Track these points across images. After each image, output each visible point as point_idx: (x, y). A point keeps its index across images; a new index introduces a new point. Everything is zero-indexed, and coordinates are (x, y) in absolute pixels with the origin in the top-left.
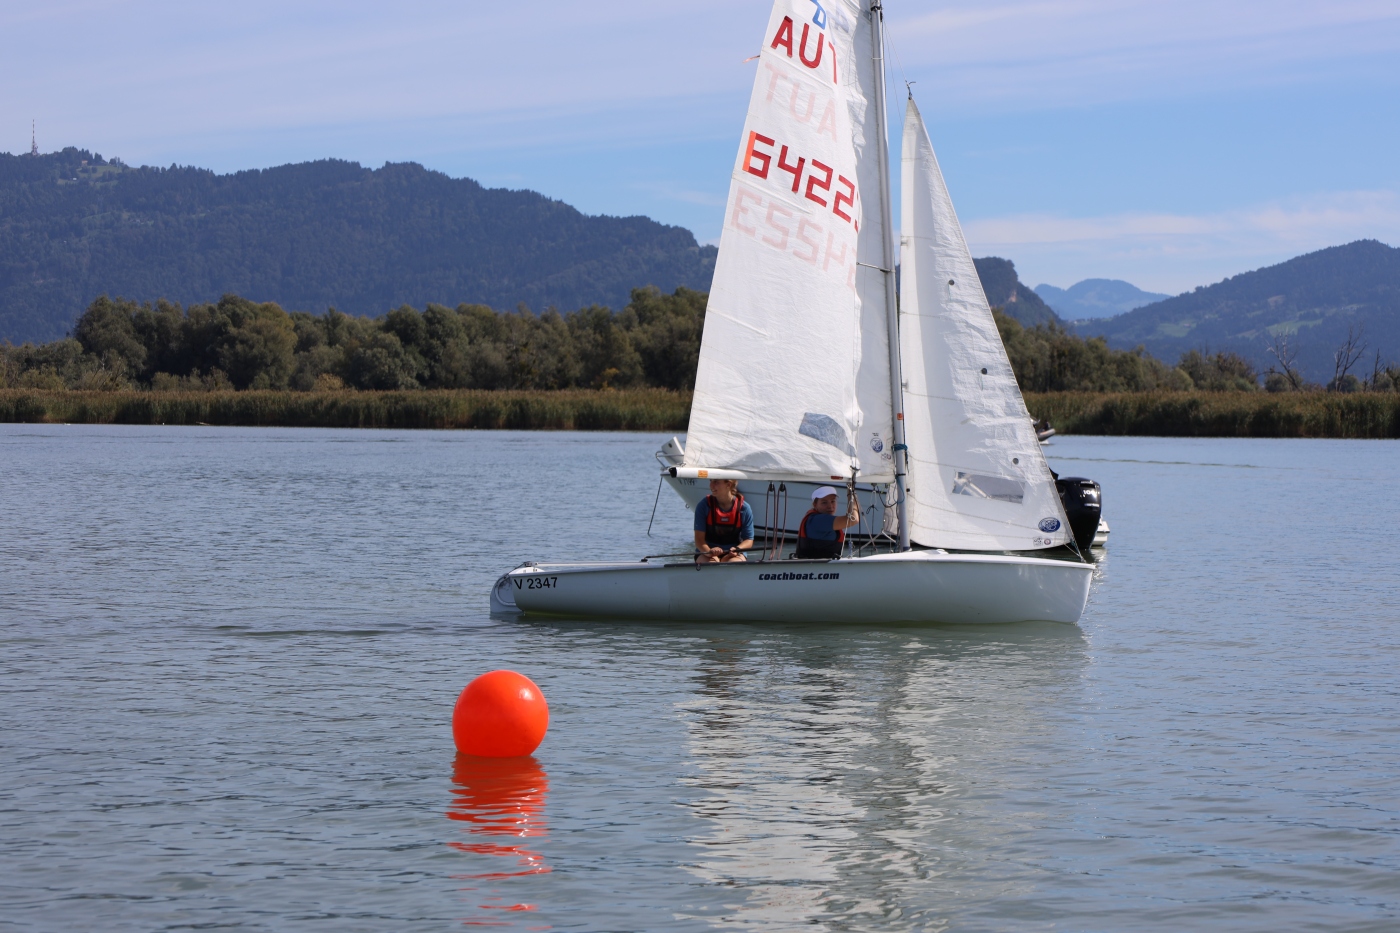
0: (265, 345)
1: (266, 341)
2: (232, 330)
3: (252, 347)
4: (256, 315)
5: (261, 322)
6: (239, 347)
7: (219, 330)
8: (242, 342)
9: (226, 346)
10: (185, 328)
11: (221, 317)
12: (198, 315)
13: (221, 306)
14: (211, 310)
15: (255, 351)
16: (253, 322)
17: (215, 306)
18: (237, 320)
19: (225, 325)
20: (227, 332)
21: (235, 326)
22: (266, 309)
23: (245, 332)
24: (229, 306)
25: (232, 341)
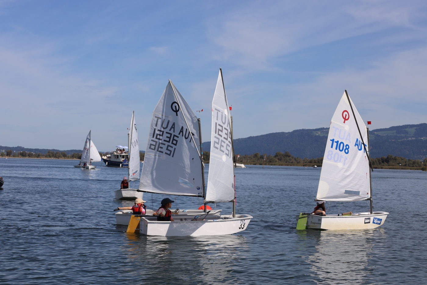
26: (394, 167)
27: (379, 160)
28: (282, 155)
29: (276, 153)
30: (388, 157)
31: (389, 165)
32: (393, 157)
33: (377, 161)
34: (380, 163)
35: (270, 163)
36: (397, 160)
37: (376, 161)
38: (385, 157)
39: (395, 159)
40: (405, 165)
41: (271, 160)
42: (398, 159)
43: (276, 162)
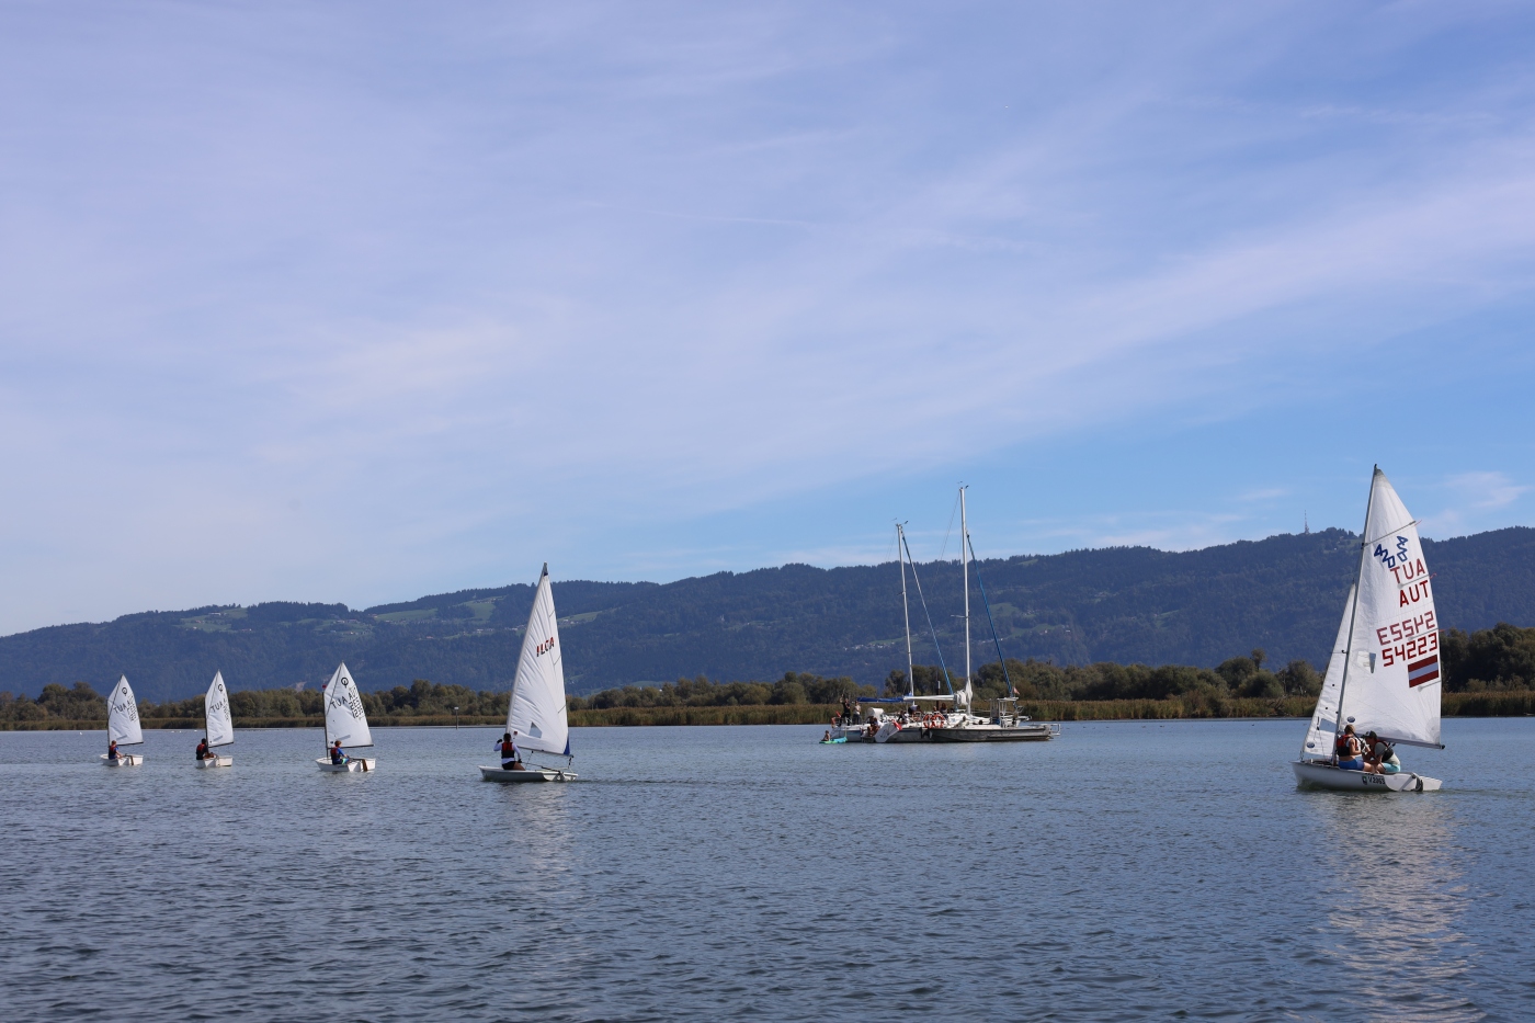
0: (1531, 658)
1: (1531, 655)
2: (1506, 648)
3: (1522, 659)
4: (1522, 637)
5: (1526, 641)
6: (1512, 660)
7: (1496, 648)
8: (1514, 656)
9: (1502, 660)
10: (1471, 648)
11: (1496, 639)
12: (1480, 639)
13: (1496, 632)
14: (1489, 634)
15: (1524, 662)
16: (1521, 642)
17: (1491, 630)
18: (1509, 640)
19: (1500, 644)
20: (1502, 649)
21: (1507, 644)
22: (1529, 632)
23: (1516, 649)
24: (1503, 631)
25: (1506, 655)
26: (436, 718)
27: (384, 698)
28: (67, 694)
29: (45, 690)
30: (413, 687)
31: (418, 714)
32: (432, 685)
33: (380, 701)
34: (389, 709)
35: (20, 723)
36: (444, 694)
37: (377, 704)
38: (406, 688)
39: (437, 693)
40: (469, 712)
41: (23, 713)
42: (446, 691)
43: (41, 717)
